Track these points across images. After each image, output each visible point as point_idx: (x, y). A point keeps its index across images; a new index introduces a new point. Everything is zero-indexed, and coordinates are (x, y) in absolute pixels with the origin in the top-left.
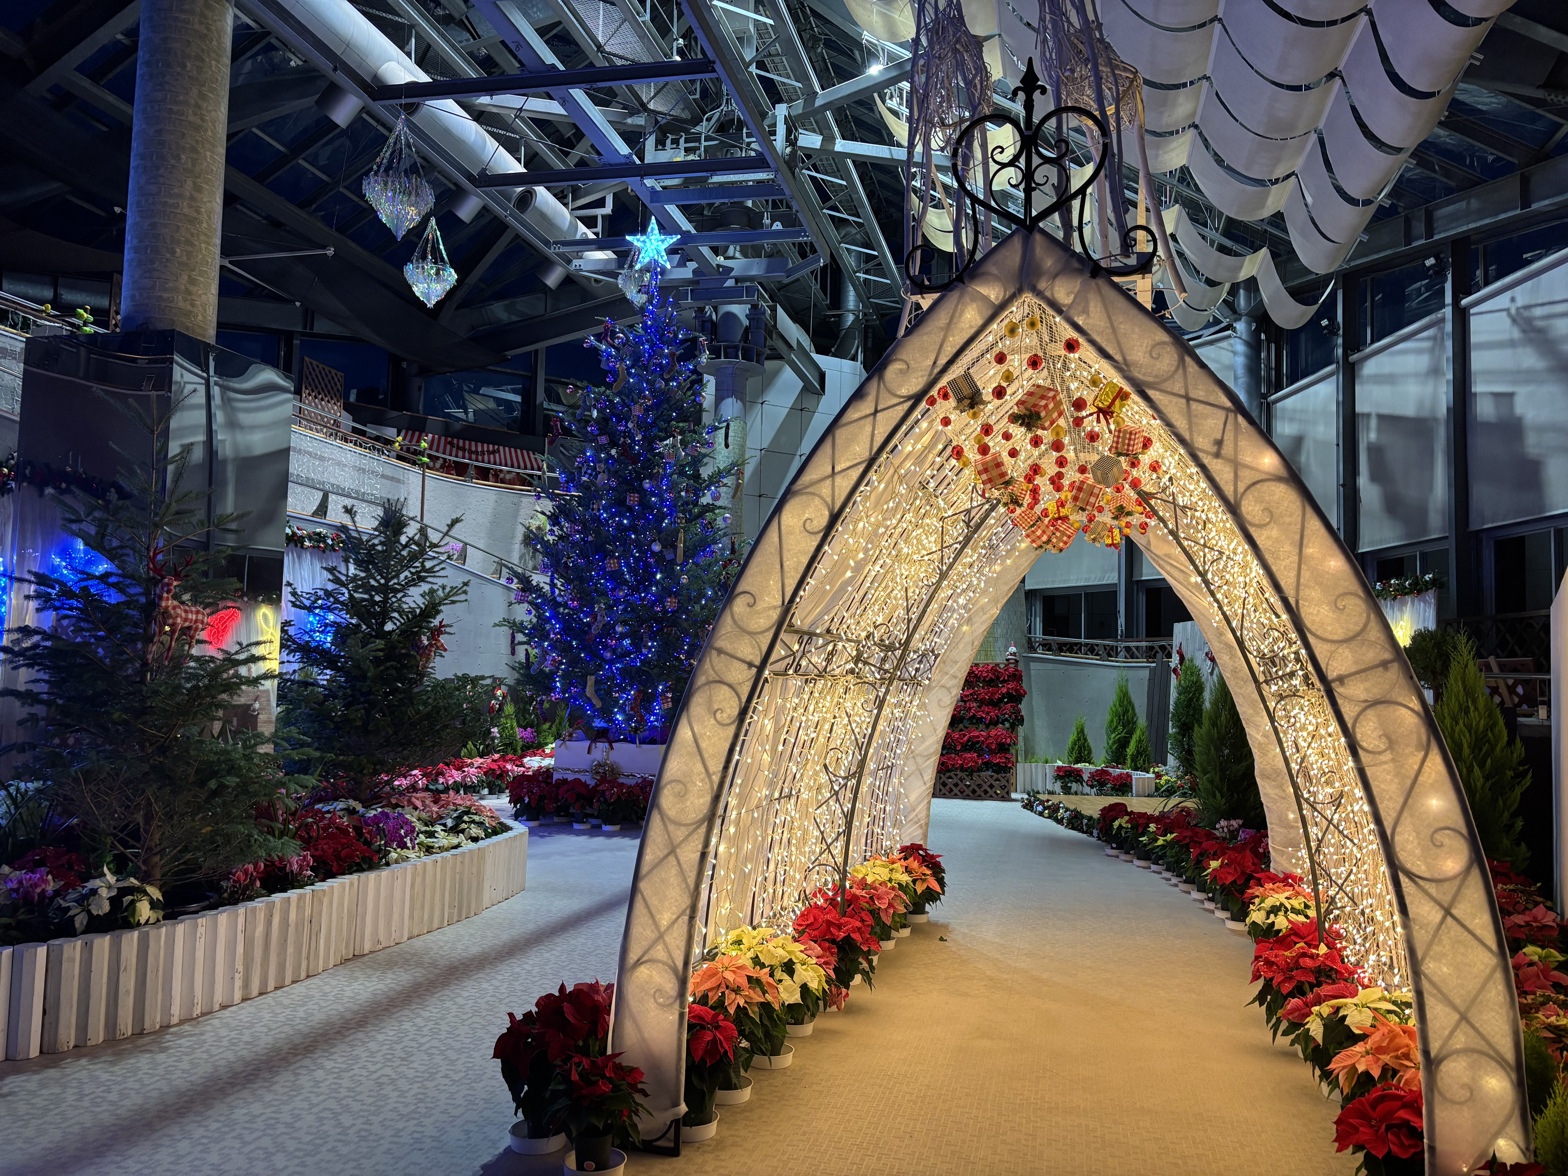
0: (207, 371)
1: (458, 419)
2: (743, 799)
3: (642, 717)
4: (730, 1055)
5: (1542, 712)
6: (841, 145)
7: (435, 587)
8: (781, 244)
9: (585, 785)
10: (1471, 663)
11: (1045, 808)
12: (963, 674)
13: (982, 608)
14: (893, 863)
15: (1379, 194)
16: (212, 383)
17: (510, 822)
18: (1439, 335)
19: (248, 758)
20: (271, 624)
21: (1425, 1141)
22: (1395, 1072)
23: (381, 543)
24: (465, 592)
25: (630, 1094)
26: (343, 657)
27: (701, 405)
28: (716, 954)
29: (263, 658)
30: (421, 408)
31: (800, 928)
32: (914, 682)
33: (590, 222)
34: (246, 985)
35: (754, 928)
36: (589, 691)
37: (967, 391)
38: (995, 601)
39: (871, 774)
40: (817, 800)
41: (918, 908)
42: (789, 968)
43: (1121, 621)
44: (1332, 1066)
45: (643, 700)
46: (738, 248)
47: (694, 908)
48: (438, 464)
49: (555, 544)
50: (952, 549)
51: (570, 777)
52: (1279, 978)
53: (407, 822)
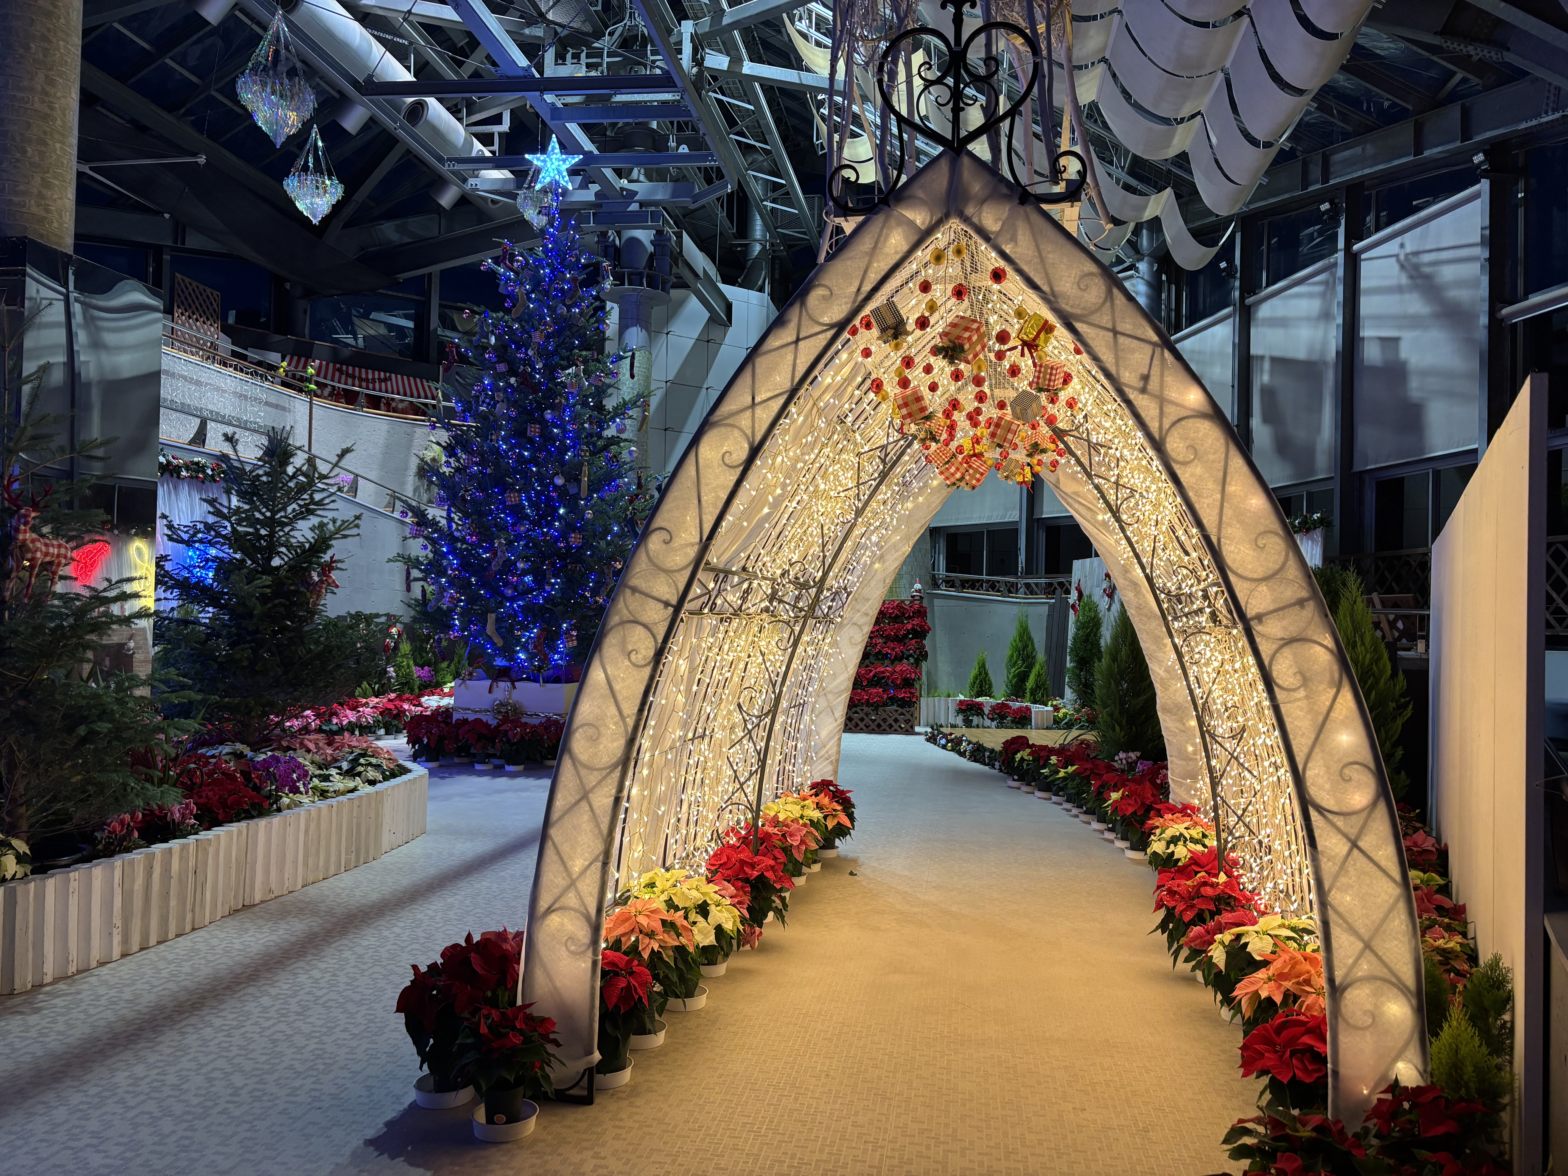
0: (65, 285)
1: (348, 345)
2: (656, 741)
3: (546, 655)
4: (645, 1001)
5: (1421, 646)
6: (749, 68)
7: (325, 520)
8: (687, 168)
9: (486, 725)
10: (1359, 600)
11: (948, 741)
12: (874, 613)
13: (894, 546)
14: (804, 799)
15: (1281, 137)
16: (72, 300)
17: (409, 765)
18: (1331, 280)
19: (121, 702)
20: (146, 557)
21: (1329, 1065)
22: (1296, 998)
23: (266, 474)
24: (357, 526)
25: (542, 1045)
26: (226, 593)
27: (604, 333)
28: (628, 898)
29: (136, 595)
30: (307, 331)
31: (713, 868)
32: (827, 620)
33: (486, 140)
34: (126, 940)
35: (667, 870)
36: (490, 629)
37: (891, 321)
38: (907, 538)
39: (783, 712)
40: (731, 740)
41: (828, 844)
42: (703, 909)
43: (1022, 558)
44: (1235, 994)
45: (546, 638)
46: (642, 171)
47: (607, 854)
48: (326, 392)
49: (452, 477)
50: (867, 486)
51: (471, 717)
52: (1181, 907)
53: (300, 766)
